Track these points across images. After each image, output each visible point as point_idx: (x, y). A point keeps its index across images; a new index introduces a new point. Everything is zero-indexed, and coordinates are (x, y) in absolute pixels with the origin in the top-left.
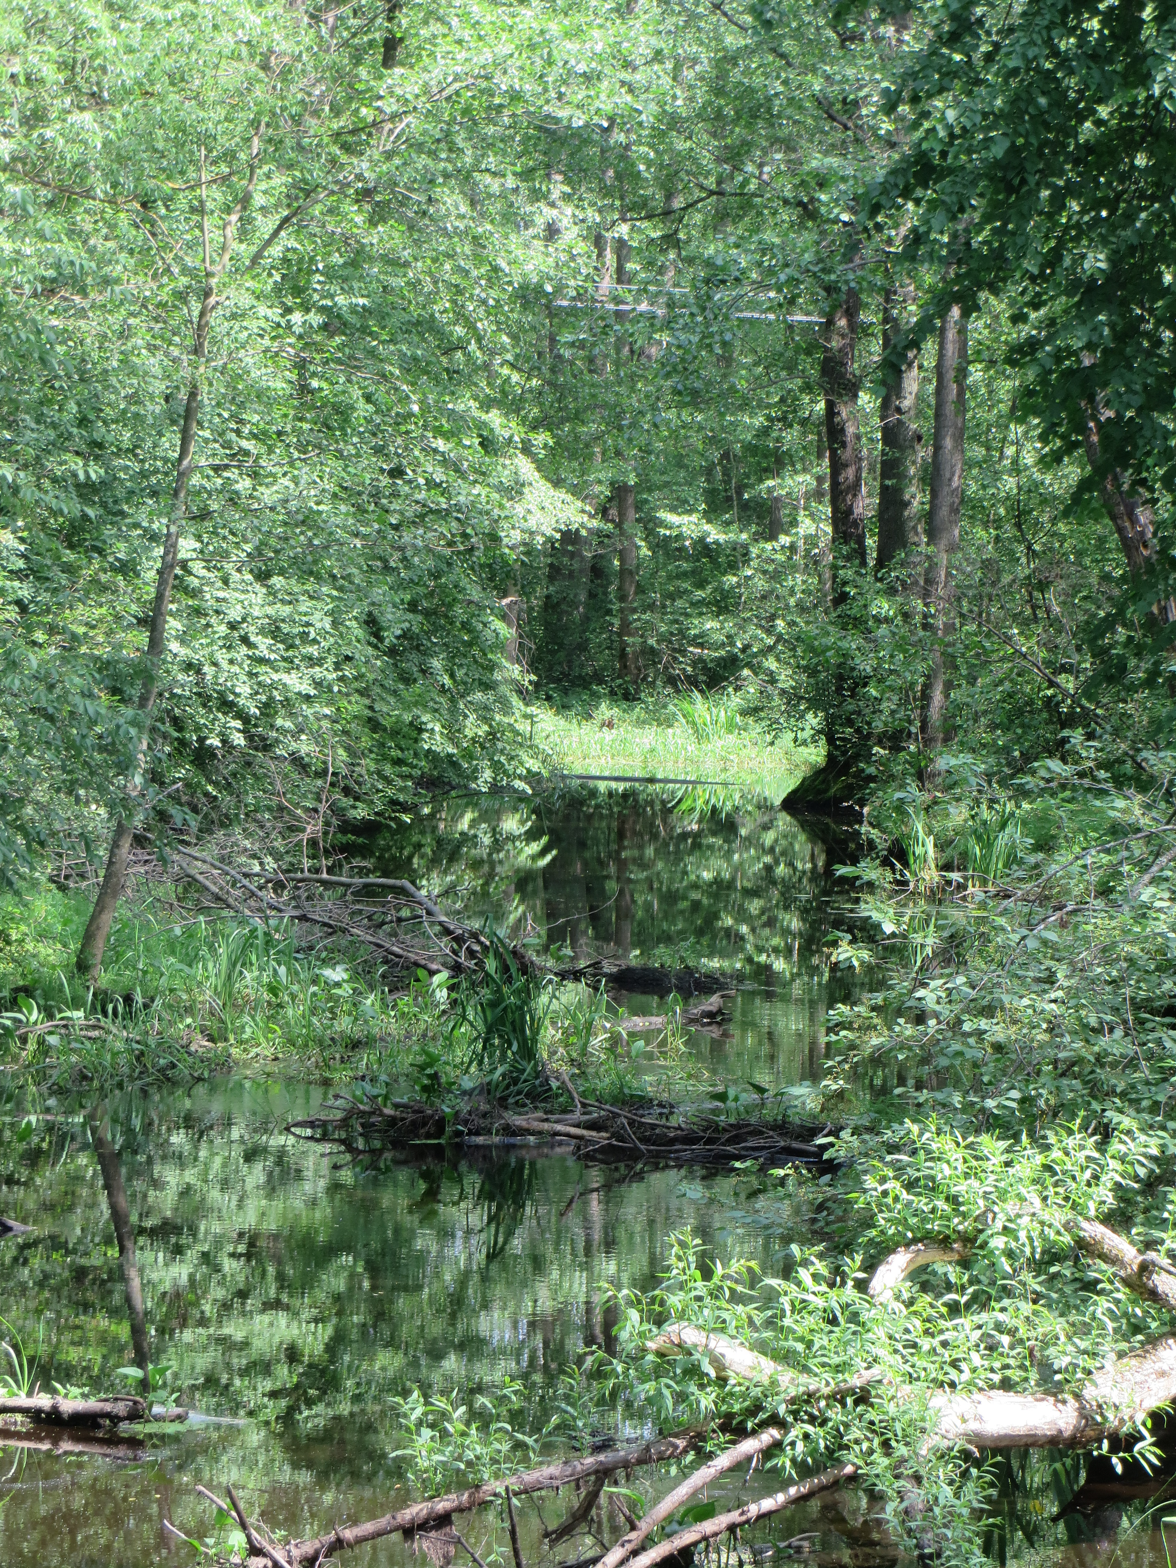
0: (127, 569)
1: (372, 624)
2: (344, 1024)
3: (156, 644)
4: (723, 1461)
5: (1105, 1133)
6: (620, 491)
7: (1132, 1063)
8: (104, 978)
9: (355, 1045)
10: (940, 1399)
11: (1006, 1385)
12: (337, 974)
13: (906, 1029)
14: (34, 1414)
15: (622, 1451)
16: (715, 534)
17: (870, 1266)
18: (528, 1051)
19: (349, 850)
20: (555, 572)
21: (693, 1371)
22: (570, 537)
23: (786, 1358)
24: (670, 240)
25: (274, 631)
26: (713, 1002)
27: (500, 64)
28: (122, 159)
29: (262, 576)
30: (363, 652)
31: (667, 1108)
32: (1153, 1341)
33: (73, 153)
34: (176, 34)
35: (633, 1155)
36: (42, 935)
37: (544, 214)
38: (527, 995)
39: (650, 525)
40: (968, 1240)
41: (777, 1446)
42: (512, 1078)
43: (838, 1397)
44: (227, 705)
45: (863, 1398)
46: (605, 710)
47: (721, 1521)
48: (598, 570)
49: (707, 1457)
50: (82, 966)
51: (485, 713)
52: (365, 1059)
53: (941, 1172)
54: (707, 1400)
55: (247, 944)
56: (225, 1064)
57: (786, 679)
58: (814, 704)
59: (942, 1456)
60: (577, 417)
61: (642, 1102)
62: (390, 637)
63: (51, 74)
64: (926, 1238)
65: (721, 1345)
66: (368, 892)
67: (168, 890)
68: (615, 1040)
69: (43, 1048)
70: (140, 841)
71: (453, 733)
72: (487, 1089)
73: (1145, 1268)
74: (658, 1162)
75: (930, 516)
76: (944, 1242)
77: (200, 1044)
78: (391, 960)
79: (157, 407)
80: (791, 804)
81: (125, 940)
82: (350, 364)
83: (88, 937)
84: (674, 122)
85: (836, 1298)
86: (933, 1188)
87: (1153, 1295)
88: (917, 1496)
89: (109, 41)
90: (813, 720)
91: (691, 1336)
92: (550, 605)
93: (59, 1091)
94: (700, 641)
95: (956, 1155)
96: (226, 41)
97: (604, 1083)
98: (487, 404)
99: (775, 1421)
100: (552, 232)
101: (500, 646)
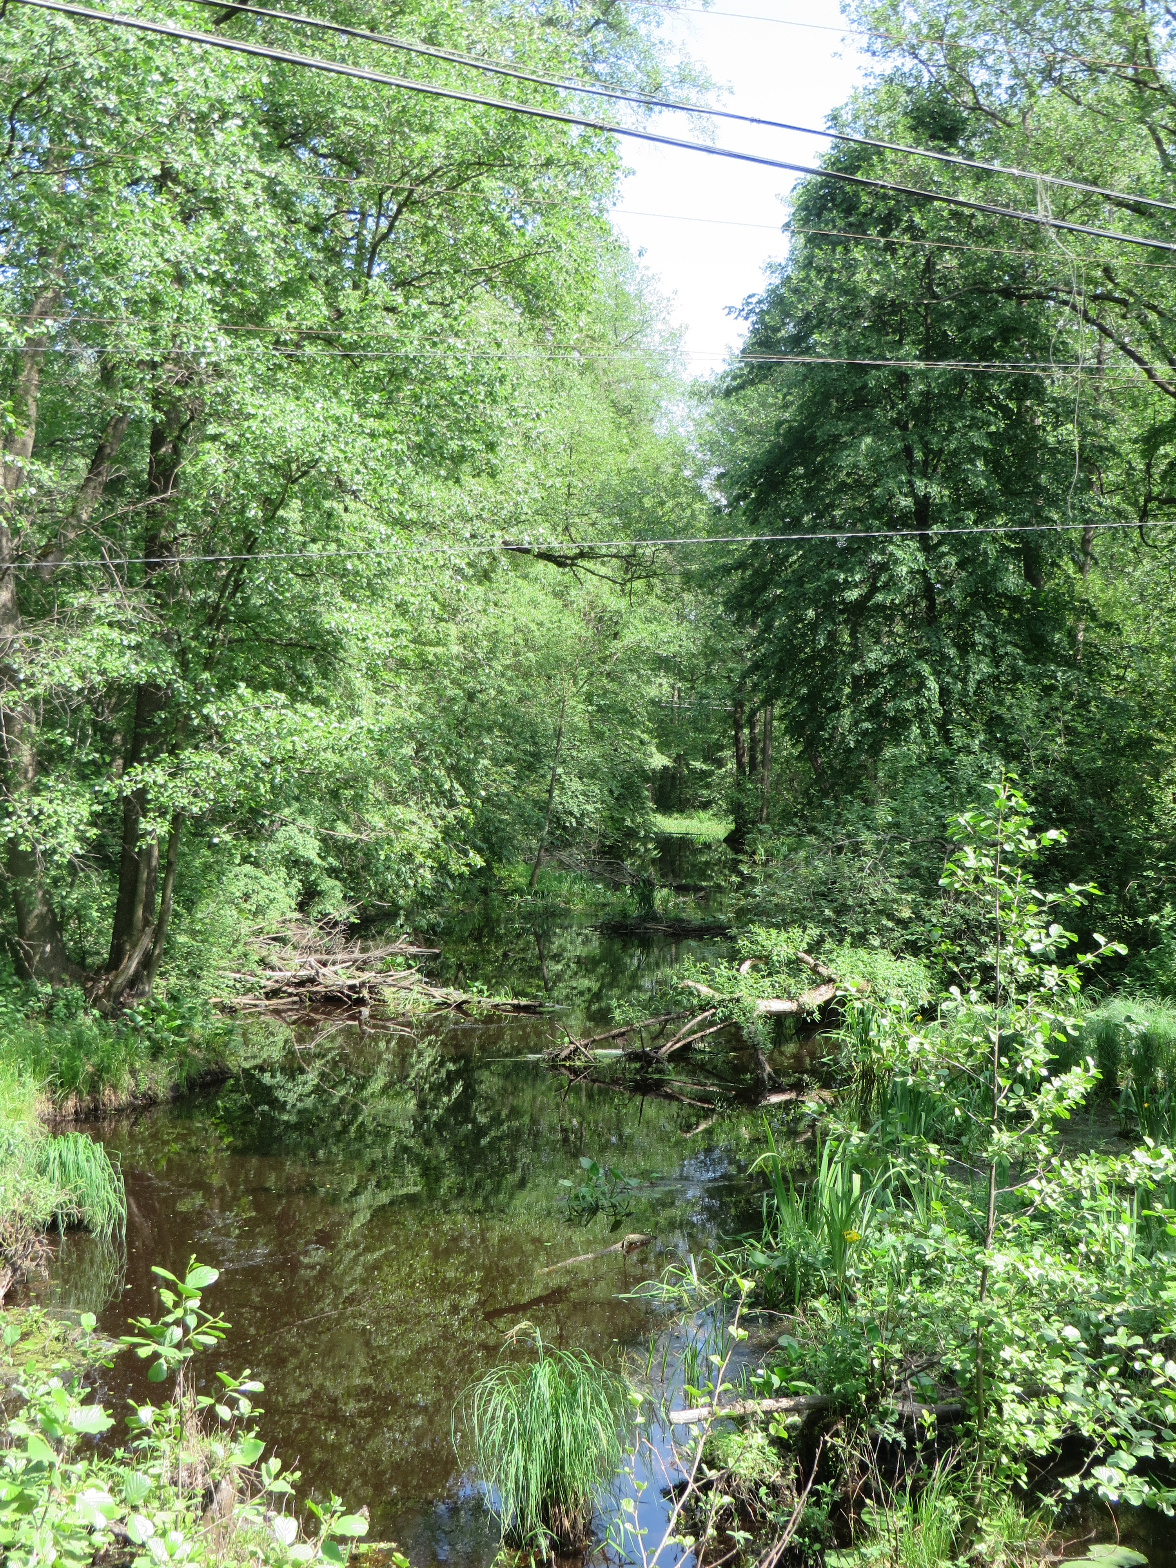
0: (543, 776)
1: (611, 792)
2: (602, 900)
3: (551, 797)
4: (699, 1018)
5: (805, 929)
6: (679, 756)
7: (812, 909)
8: (536, 887)
9: (605, 905)
10: (759, 1001)
11: (778, 997)
12: (599, 886)
13: (750, 899)
14: (513, 1006)
15: (673, 1015)
16: (705, 767)
17: (740, 965)
18: (651, 907)
19: (605, 853)
20: (662, 778)
21: (691, 993)
22: (666, 768)
23: (717, 990)
24: (692, 688)
25: (584, 794)
26: (702, 894)
27: (643, 639)
28: (542, 666)
29: (580, 778)
30: (608, 799)
31: (690, 922)
32: (818, 986)
33: (527, 664)
34: (557, 632)
35: (679, 935)
36: (521, 876)
37: (659, 680)
38: (652, 891)
39: (687, 765)
40: (767, 957)
41: (714, 1015)
42: (647, 914)
43: (731, 1000)
44: (571, 814)
45: (738, 1001)
46: (676, 815)
47: (699, 1034)
48: (673, 777)
49: (694, 1017)
50: (531, 884)
51: (642, 815)
52: (607, 909)
53: (760, 939)
54: (695, 1001)
55: (575, 878)
56: (568, 911)
57: (724, 806)
58: (732, 813)
59: (760, 1017)
60: (667, 735)
61: (682, 921)
62: (615, 795)
63: (520, 642)
64: (756, 957)
65: (698, 986)
66: (609, 864)
67: (554, 863)
68: (676, 904)
69: (520, 906)
70: (546, 850)
71: (632, 821)
72: (639, 917)
73: (816, 965)
74: (687, 937)
75: (762, 762)
76: (760, 958)
77: (562, 905)
78: (615, 882)
79: (550, 732)
80: (725, 840)
81: (542, 877)
82: (604, 722)
83: (532, 876)
84: (693, 655)
85: (730, 973)
86: (756, 943)
87: (818, 973)
88: (753, 1028)
89: (537, 633)
90: (731, 818)
91: (691, 983)
92: (660, 786)
93: (524, 918)
94: (702, 796)
95: (764, 934)
96: (569, 633)
97: (672, 915)
98: (643, 732)
99: (714, 1007)
100: (661, 685)
101: (647, 798)
